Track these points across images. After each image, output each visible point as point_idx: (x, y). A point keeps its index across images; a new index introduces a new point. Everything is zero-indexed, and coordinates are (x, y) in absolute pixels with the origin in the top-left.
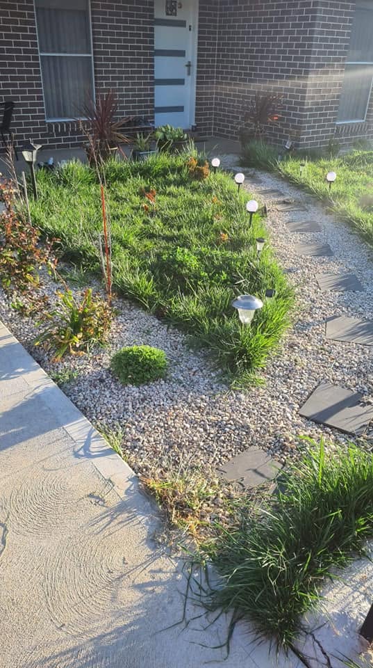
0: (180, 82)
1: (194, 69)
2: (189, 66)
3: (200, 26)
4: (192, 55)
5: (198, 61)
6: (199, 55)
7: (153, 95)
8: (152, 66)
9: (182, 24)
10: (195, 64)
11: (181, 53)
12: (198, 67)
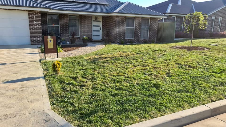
0: (99, 31)
1: (101, 29)
2: (100, 28)
3: (102, 22)
4: (101, 26)
5: (102, 27)
6: (102, 26)
7: (92, 33)
8: (92, 28)
9: (99, 21)
10: (101, 28)
11: (99, 26)
12: (102, 28)
